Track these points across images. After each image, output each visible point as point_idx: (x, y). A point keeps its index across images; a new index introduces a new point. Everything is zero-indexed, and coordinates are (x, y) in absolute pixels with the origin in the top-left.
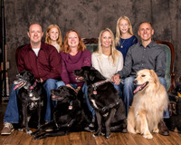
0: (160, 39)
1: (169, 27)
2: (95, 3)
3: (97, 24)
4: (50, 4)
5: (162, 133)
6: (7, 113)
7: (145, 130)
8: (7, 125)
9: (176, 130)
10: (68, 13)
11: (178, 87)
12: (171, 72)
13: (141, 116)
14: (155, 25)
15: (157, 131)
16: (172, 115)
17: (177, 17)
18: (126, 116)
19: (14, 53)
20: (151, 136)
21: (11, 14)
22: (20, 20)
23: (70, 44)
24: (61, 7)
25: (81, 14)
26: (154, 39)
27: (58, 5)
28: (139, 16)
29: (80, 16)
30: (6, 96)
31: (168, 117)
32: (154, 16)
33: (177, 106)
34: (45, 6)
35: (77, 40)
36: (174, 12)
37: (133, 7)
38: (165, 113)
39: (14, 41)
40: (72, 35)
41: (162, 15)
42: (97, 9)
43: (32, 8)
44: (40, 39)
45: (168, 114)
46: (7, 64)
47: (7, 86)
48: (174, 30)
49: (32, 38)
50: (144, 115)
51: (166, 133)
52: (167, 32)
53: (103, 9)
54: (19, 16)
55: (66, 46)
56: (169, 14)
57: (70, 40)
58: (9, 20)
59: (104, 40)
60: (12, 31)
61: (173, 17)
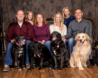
0: (86, 18)
1: (91, 11)
3: (52, 10)
5: (88, 67)
6: (6, 59)
7: (80, 66)
9: (96, 65)
10: (36, 5)
11: (96, 43)
12: (93, 35)
13: (78, 58)
14: (83, 10)
16: (94, 57)
17: (95, 6)
18: (69, 58)
19: (8, 27)
20: (83, 69)
21: (5, 6)
22: (10, 9)
23: (38, 21)
24: (33, 1)
25: (43, 5)
26: (83, 18)
27: (31, 0)
28: (75, 5)
29: (43, 6)
30: (4, 51)
31: (91, 58)
32: (83, 5)
33: (96, 52)
34: (24, 1)
36: (93, 3)
39: (8, 21)
40: (39, 16)
41: (87, 5)
42: (52, 2)
43: (17, 2)
44: (23, 18)
45: (91, 57)
46: (4, 33)
47: (5, 45)
48: (94, 13)
50: (79, 58)
51: (90, 67)
52: (90, 14)
53: (55, 2)
54: (9, 7)
56: (91, 4)
57: (38, 19)
58: (4, 10)
60: (6, 15)
61: (93, 5)
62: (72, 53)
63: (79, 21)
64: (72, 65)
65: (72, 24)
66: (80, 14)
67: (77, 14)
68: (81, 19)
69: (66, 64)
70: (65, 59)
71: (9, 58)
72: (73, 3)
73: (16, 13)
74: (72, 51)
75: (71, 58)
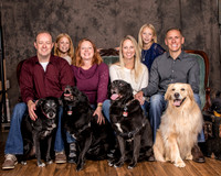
0: (192, 48)
1: (202, 33)
2: (112, 6)
3: (115, 32)
4: (57, 8)
5: (196, 160)
6: (9, 142)
7: (176, 157)
8: (9, 157)
9: (213, 156)
10: (79, 19)
11: (214, 105)
12: (206, 87)
13: (171, 141)
14: (185, 32)
15: (191, 158)
16: (208, 138)
17: (211, 21)
18: (153, 140)
19: (15, 69)
20: (183, 165)
21: (10, 21)
22: (21, 29)
23: (83, 55)
24: (71, 12)
25: (95, 19)
26: (184, 48)
27: (67, 9)
28: (166, 21)
29: (95, 22)
30: (6, 122)
32: (184, 19)
33: (213, 127)
34: (52, 11)
35: (91, 51)
36: (208, 15)
37: (158, 10)
38: (199, 136)
39: (15, 55)
40: (86, 45)
41: (194, 18)
42: (115, 13)
43: (35, 14)
44: (49, 51)
45: (203, 137)
46: (7, 82)
47: (8, 109)
48: (208, 37)
49: (40, 51)
52: (199, 39)
53: (122, 14)
54: (19, 24)
55: (78, 59)
56: (202, 17)
57: (83, 51)
58: (8, 30)
59: (125, 50)
60: (12, 42)
61: (206, 21)
62: (158, 128)
63: (175, 56)
64: (159, 156)
65: (159, 62)
66: (178, 40)
67: (170, 41)
68: (179, 52)
69: (146, 154)
70: (142, 141)
71: (16, 138)
72: (161, 14)
73: (33, 37)
74: (159, 123)
75: (158, 141)
